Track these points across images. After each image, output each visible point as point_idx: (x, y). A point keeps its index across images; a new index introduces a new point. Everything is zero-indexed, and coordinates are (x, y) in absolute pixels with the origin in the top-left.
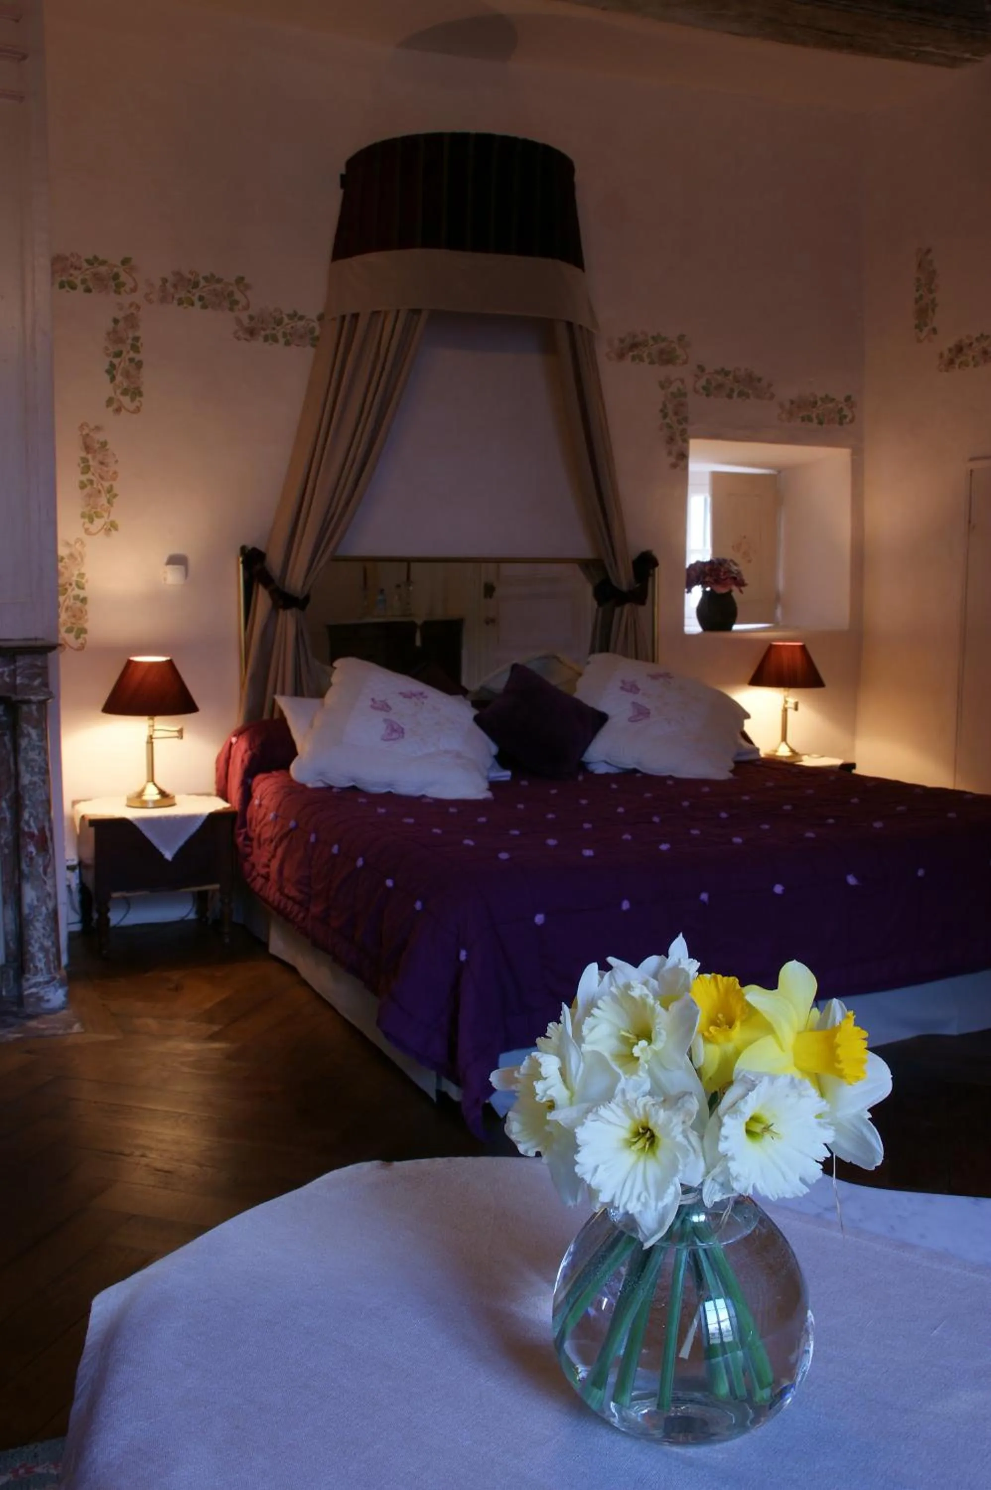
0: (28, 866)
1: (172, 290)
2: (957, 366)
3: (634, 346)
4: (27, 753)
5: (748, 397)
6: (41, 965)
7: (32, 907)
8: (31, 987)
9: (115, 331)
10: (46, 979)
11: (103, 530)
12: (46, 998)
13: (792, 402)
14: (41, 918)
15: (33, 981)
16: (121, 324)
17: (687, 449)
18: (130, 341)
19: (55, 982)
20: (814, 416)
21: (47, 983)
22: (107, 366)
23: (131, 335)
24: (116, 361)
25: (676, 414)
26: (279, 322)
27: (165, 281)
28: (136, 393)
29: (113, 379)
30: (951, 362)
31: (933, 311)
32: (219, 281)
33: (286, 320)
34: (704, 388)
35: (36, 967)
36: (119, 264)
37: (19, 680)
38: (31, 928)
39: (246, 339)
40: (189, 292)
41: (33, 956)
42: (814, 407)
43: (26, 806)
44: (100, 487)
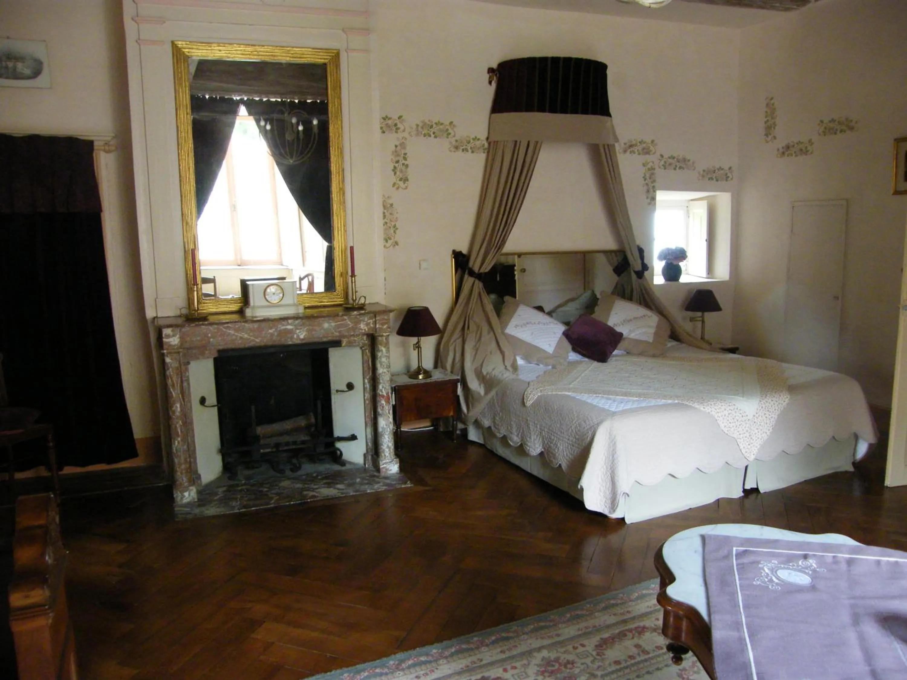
0: (381, 410)
1: (421, 130)
2: (786, 155)
3: (631, 146)
4: (381, 359)
5: (683, 168)
6: (387, 454)
7: (383, 428)
8: (383, 464)
9: (396, 151)
10: (390, 461)
11: (392, 246)
12: (390, 469)
13: (704, 171)
14: (387, 433)
15: (384, 462)
16: (399, 148)
17: (655, 195)
18: (402, 155)
19: (393, 462)
20: (714, 177)
21: (390, 462)
22: (393, 168)
23: (403, 153)
24: (397, 165)
25: (650, 178)
26: (469, 142)
27: (417, 125)
28: (405, 180)
29: (395, 174)
30: (783, 153)
31: (774, 128)
32: (442, 124)
33: (472, 141)
34: (663, 165)
35: (385, 455)
36: (397, 119)
37: (377, 326)
38: (383, 438)
39: (454, 151)
40: (428, 130)
41: (384, 450)
42: (714, 173)
43: (380, 383)
44: (390, 225)
